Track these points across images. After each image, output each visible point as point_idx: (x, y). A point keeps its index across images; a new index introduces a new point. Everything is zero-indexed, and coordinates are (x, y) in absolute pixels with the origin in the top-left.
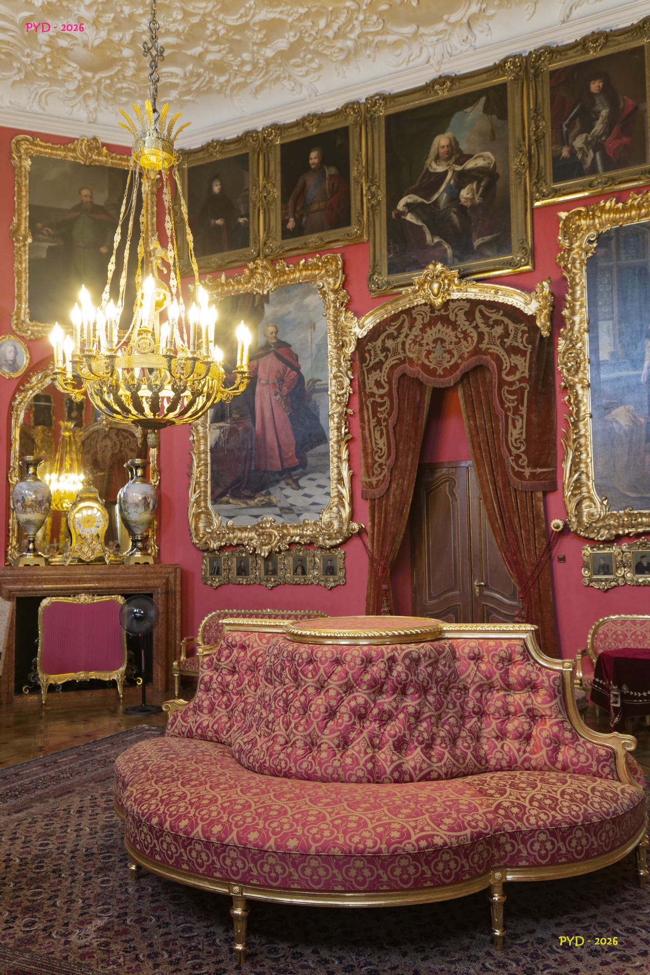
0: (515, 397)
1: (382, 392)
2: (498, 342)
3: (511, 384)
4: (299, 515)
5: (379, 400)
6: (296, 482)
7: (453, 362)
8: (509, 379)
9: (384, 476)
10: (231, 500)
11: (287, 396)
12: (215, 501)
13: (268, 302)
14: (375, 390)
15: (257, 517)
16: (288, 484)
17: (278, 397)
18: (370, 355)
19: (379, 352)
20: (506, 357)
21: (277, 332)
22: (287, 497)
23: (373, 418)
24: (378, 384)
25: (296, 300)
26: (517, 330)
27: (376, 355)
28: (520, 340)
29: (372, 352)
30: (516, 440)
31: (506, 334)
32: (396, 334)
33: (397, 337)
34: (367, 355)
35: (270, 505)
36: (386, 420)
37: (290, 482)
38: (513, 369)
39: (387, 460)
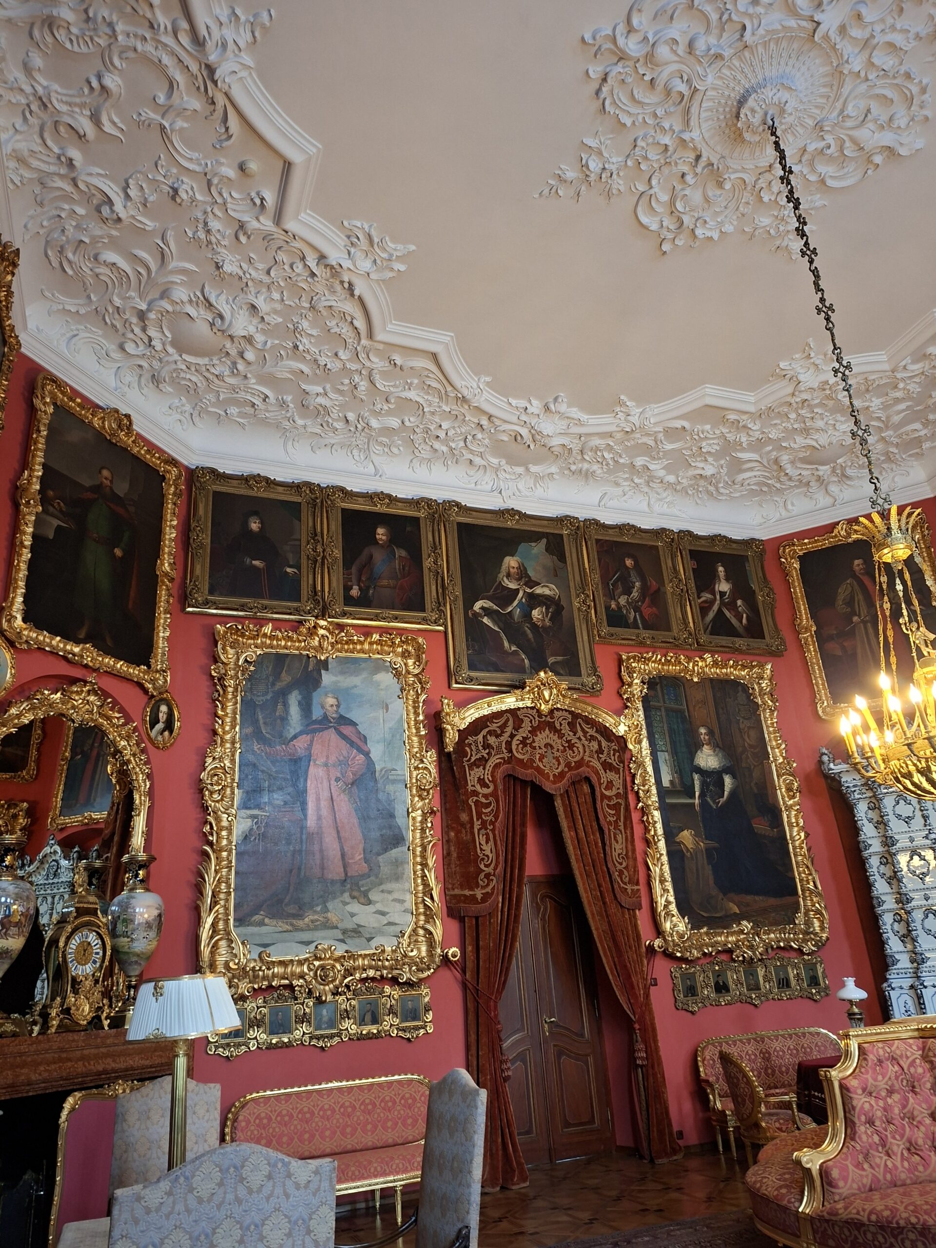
0: (614, 812)
1: (486, 791)
2: (596, 756)
3: (609, 798)
4: (369, 940)
5: (483, 800)
6: (365, 894)
7: (559, 770)
8: (607, 793)
9: (493, 888)
10: (267, 920)
11: (352, 784)
12: (240, 921)
13: (327, 669)
14: (478, 788)
15: (307, 943)
16: (353, 897)
17: (340, 783)
18: (472, 750)
19: (481, 748)
20: (603, 771)
21: (338, 706)
22: (352, 915)
23: (478, 820)
24: (482, 782)
25: (364, 675)
26: (609, 747)
27: (478, 751)
28: (613, 758)
29: (473, 748)
30: (619, 855)
31: (600, 751)
32: (499, 732)
33: (501, 735)
34: (467, 748)
35: (327, 926)
36: (492, 823)
37: (355, 894)
38: (610, 785)
39: (495, 869)
